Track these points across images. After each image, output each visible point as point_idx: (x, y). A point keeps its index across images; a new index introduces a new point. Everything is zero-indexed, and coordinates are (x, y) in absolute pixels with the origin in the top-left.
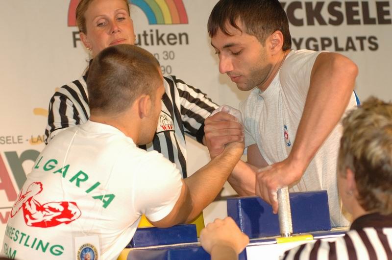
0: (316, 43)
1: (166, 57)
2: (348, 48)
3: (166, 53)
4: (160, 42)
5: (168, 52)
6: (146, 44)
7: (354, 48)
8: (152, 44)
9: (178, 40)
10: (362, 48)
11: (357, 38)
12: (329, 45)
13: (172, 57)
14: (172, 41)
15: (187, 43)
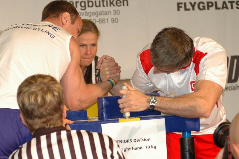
0: (204, 5)
1: (115, 13)
2: (223, 8)
3: (115, 11)
4: (112, 5)
5: (116, 10)
6: (104, 6)
7: (227, 8)
8: (107, 6)
9: (122, 4)
10: (232, 8)
11: (229, 2)
12: (212, 6)
13: (118, 13)
14: (119, 4)
15: (127, 5)
